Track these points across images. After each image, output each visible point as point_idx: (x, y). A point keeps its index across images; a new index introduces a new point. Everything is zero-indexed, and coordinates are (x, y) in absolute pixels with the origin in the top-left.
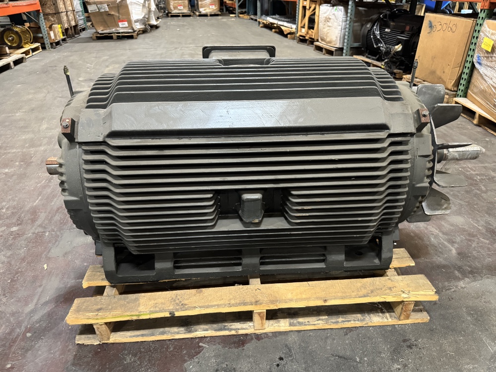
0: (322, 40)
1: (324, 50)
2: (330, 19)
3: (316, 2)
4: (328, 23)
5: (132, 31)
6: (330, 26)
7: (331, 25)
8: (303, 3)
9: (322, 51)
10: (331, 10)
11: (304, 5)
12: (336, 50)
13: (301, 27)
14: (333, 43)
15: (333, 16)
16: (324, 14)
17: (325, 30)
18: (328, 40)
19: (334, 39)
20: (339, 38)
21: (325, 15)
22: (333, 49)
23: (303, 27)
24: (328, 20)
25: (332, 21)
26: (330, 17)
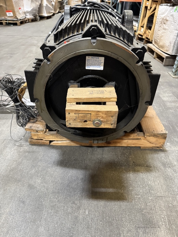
0: (155, 42)
1: (155, 53)
2: (167, 20)
3: (157, 2)
4: (164, 25)
5: (16, 20)
6: (165, 29)
7: (167, 28)
8: (146, 4)
9: (153, 54)
10: (170, 11)
11: (146, 6)
12: (167, 57)
13: (141, 26)
14: (166, 49)
15: (172, 17)
16: (162, 14)
17: (160, 33)
18: (161, 44)
19: (167, 44)
20: (172, 45)
21: (163, 16)
22: (164, 56)
23: (143, 27)
24: (164, 21)
25: (168, 23)
26: (168, 19)
